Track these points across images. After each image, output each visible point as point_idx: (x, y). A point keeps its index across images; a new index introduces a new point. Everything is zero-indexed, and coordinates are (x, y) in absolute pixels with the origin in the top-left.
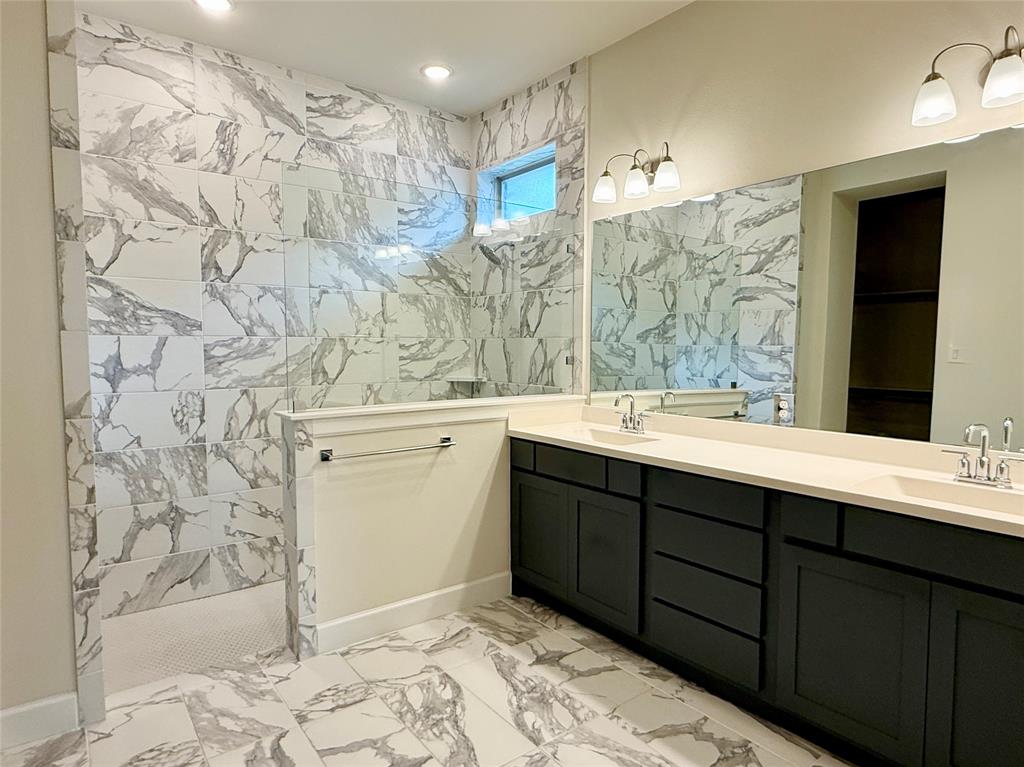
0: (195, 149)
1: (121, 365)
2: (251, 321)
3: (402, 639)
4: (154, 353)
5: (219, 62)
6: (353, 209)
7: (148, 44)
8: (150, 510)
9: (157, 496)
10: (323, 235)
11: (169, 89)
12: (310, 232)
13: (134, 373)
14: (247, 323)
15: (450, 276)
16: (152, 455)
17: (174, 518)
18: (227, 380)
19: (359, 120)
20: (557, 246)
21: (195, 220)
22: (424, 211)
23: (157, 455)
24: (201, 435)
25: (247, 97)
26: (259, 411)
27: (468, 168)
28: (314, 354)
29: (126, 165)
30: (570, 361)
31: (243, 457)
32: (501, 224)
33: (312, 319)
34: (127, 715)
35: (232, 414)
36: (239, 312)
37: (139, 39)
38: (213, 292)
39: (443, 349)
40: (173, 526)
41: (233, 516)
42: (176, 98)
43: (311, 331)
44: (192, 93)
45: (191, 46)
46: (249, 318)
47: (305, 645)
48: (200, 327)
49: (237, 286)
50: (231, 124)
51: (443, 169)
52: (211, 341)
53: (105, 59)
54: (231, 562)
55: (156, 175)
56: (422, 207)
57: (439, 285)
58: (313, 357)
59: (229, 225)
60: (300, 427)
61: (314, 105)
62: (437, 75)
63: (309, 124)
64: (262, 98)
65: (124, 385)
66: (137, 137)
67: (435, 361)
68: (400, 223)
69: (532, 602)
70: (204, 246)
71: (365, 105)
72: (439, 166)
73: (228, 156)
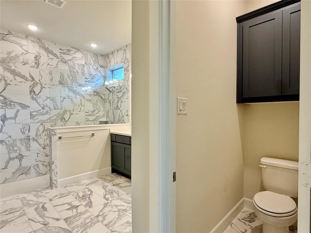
0: (28, 62)
1: (6, 117)
2: (44, 106)
3: (81, 183)
4: (15, 114)
5: (35, 40)
6: (73, 78)
7: (15, 36)
8: (13, 155)
9: (15, 151)
10: (64, 84)
11: (21, 47)
12: (61, 83)
13: (9, 119)
14: (42, 106)
15: (100, 95)
16: (14, 140)
17: (20, 157)
18: (36, 121)
19: (74, 56)
20: (124, 88)
21: (28, 80)
22: (92, 78)
23: (16, 140)
24: (29, 135)
25: (43, 49)
26: (46, 129)
27: (104, 68)
28: (61, 114)
29: (8, 66)
30: (127, 115)
31: (41, 141)
32: (111, 82)
33: (61, 105)
34: (4, 203)
35: (38, 130)
36: (40, 103)
37: (13, 34)
38: (33, 98)
39: (98, 113)
40: (20, 159)
41: (38, 156)
42: (23, 49)
43: (60, 108)
44: (27, 48)
45: (27, 36)
46: (43, 105)
47: (54, 185)
48: (29, 107)
49: (40, 97)
50: (38, 56)
51: (97, 68)
52: (32, 111)
53: (3, 39)
54: (37, 169)
55: (17, 68)
56: (91, 77)
57: (96, 97)
58: (61, 115)
59: (38, 81)
60: (53, 131)
61: (62, 52)
62: (94, 46)
63: (60, 56)
64: (47, 49)
65: (6, 122)
66: (12, 59)
67: (95, 116)
68: (86, 81)
69: (116, 174)
70: (30, 86)
71: (76, 52)
72: (96, 67)
73: (37, 64)
